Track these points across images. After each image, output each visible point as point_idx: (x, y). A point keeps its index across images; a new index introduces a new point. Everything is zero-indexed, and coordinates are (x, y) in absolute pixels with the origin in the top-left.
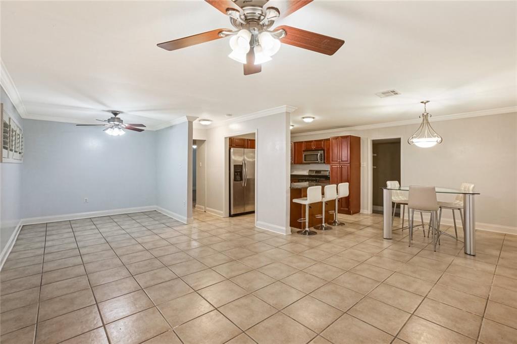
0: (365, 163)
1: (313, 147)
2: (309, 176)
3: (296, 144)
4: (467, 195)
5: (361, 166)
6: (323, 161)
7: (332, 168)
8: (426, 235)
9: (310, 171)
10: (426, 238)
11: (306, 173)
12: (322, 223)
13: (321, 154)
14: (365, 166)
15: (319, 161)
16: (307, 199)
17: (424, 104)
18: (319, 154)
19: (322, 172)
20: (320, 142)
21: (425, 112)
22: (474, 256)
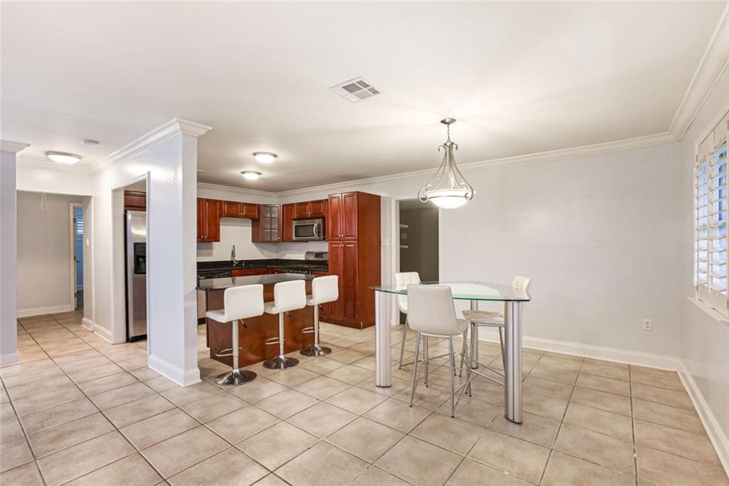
0: (387, 240)
1: (309, 213)
2: (307, 262)
3: (285, 207)
4: (509, 302)
5: (382, 244)
6: (322, 237)
7: (331, 248)
8: (458, 373)
9: (307, 253)
10: (458, 377)
11: (301, 257)
12: (279, 354)
13: (319, 225)
14: (387, 244)
15: (316, 236)
16: (224, 313)
17: (446, 125)
18: (316, 225)
19: (324, 255)
20: (318, 205)
21: (449, 140)
22: (520, 424)
